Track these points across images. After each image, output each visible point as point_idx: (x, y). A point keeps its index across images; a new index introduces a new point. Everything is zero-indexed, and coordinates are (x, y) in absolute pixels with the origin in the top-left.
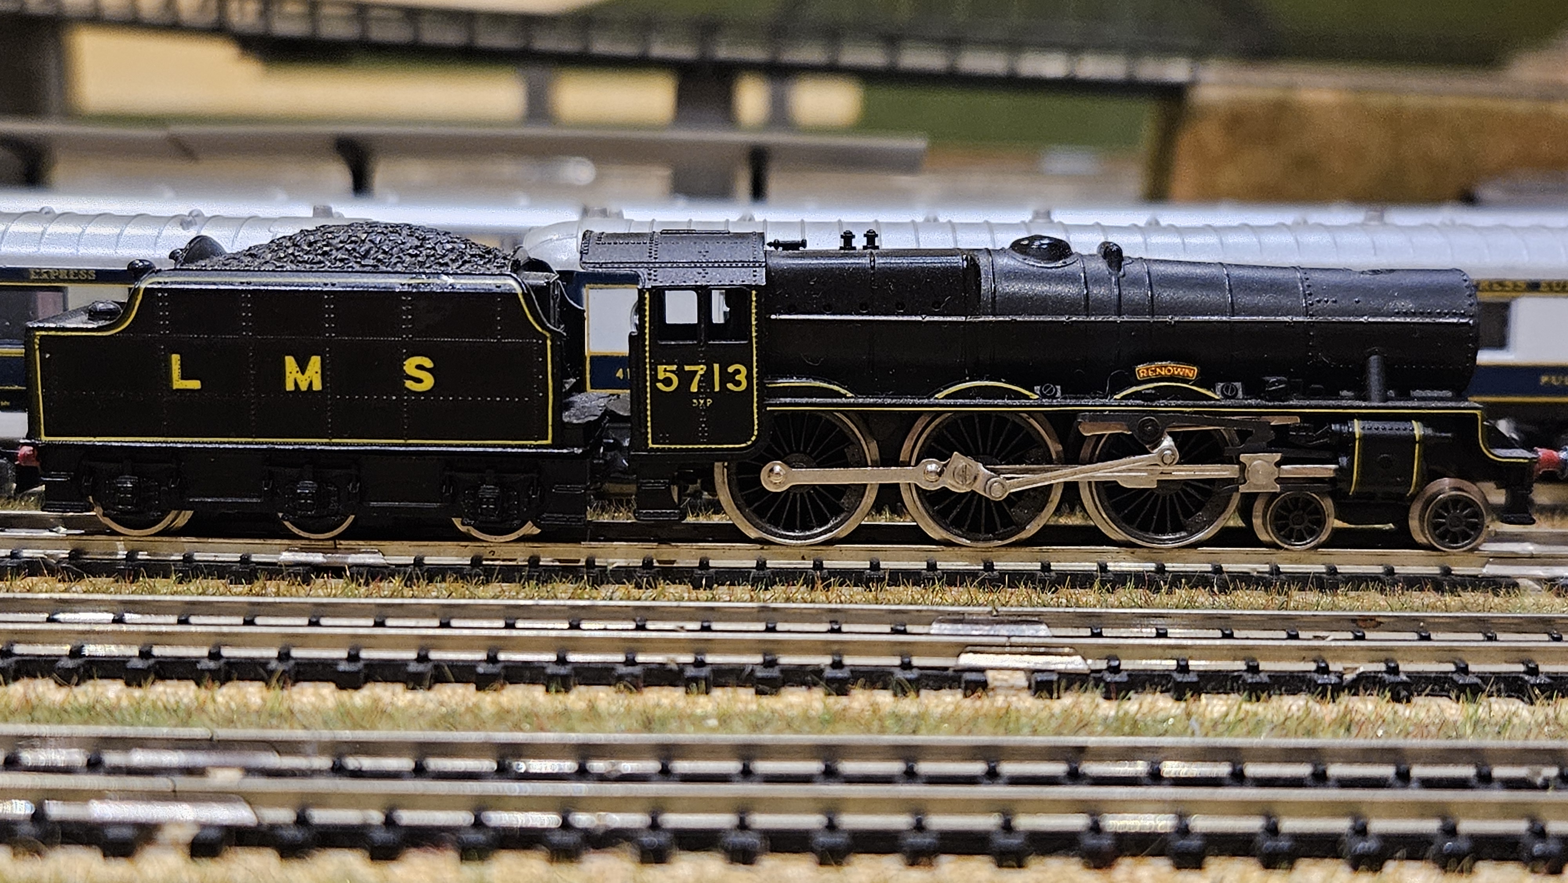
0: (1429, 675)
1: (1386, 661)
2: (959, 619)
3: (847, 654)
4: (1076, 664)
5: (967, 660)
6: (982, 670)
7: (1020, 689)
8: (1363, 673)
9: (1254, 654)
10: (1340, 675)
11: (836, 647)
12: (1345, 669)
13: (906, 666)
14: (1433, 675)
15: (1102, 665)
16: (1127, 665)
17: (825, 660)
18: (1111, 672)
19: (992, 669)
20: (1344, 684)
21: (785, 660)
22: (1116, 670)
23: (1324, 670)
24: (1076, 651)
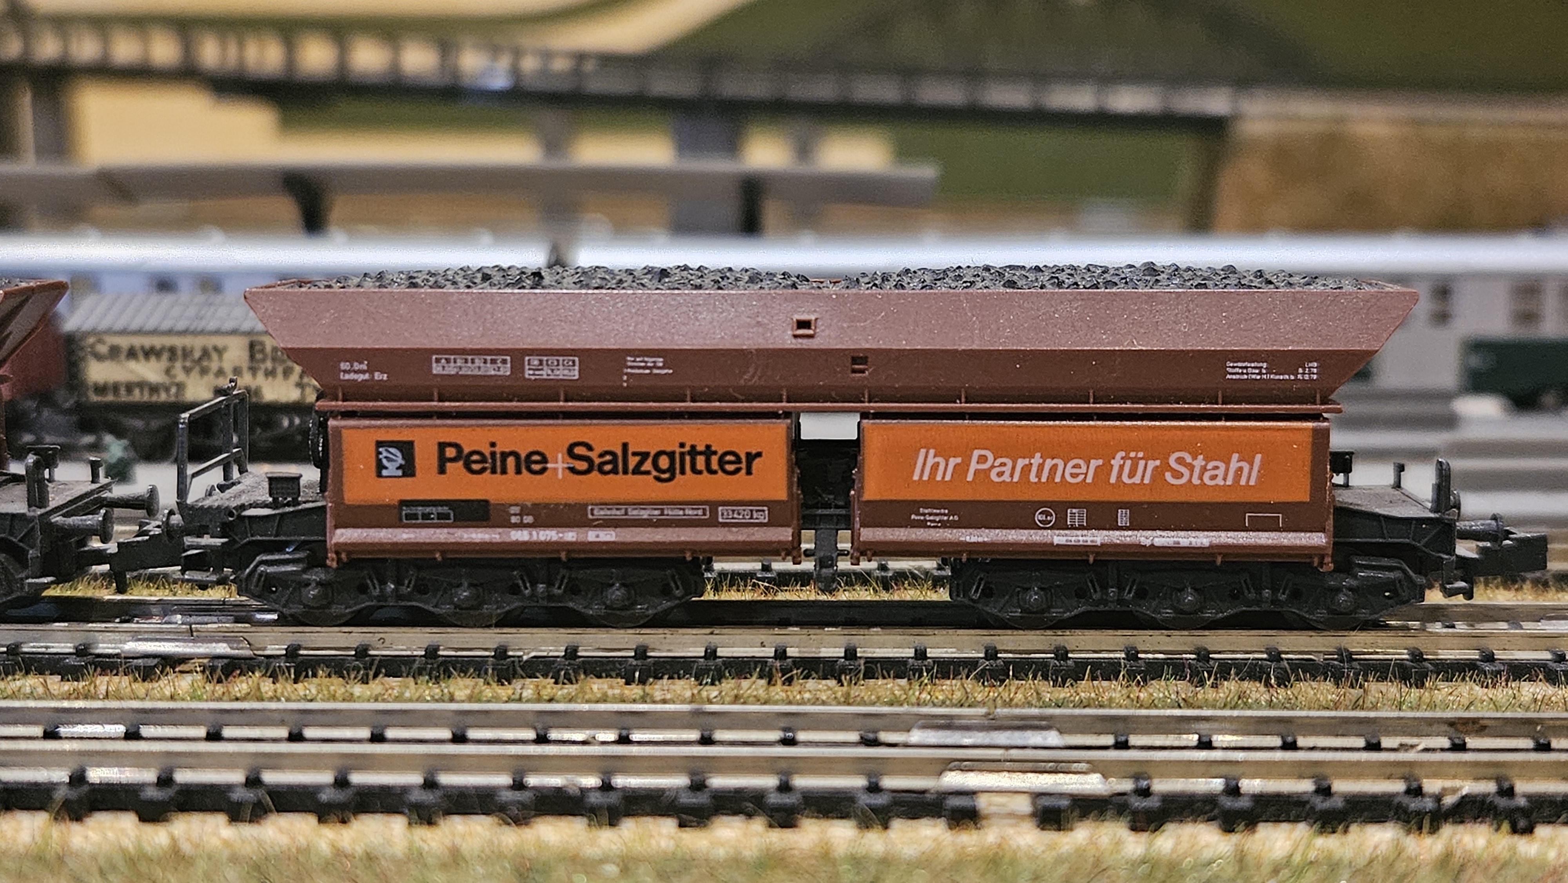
1: (1498, 780)
2: (948, 724)
3: (797, 773)
4: (1094, 784)
5: (953, 780)
6: (971, 793)
7: (1021, 817)
8: (1467, 795)
9: (1327, 771)
10: (1438, 798)
11: (784, 765)
12: (1444, 790)
13: (874, 788)
15: (1127, 786)
16: (1161, 786)
17: (770, 782)
18: (1139, 795)
19: (986, 791)
20: (1444, 809)
21: (718, 782)
22: (1145, 793)
23: (1416, 792)
24: (1094, 767)
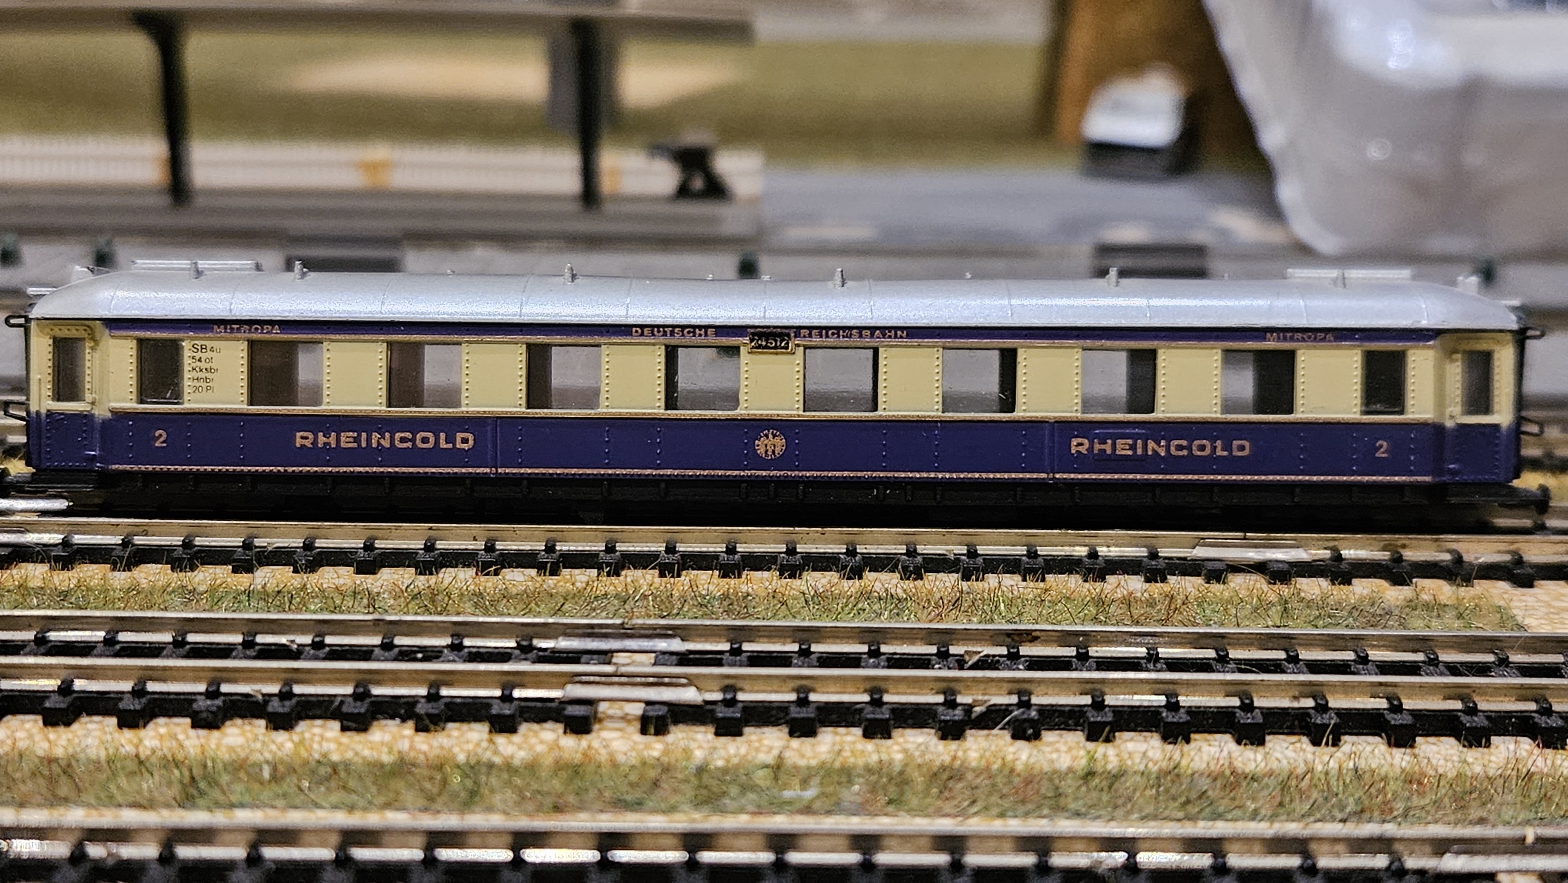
0: (1063, 709)
2: (590, 633)
3: (446, 685)
4: (689, 695)
5: (574, 691)
6: (591, 702)
7: (630, 722)
8: (994, 705)
10: (968, 709)
11: (432, 677)
12: (975, 701)
13: (507, 698)
14: (1067, 709)
15: (717, 696)
16: (745, 696)
17: (420, 691)
18: (724, 705)
19: (604, 700)
20: (974, 716)
21: (378, 691)
22: (731, 703)
23: (951, 704)
24: (691, 681)
